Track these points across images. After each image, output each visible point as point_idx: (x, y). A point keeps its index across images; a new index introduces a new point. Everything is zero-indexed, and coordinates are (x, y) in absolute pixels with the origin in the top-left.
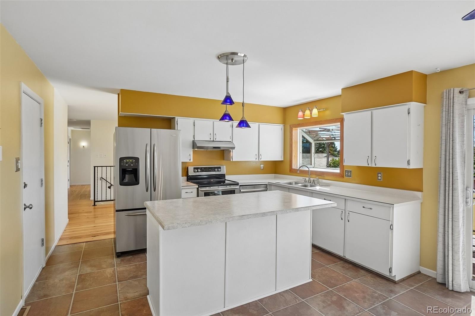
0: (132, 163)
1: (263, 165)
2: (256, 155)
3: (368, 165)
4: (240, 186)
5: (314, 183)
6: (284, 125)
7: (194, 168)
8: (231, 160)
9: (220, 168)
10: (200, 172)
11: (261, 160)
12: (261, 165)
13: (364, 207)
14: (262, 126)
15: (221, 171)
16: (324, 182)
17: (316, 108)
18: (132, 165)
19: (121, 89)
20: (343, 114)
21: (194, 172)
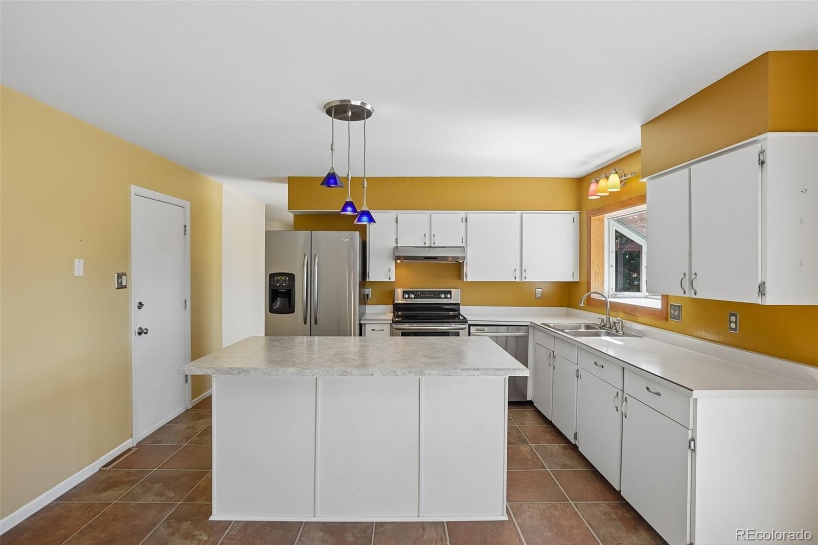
0: (284, 282)
1: (541, 290)
2: (515, 270)
3: (684, 293)
4: (470, 325)
5: (616, 329)
6: (580, 213)
7: (403, 291)
8: (465, 280)
9: (450, 292)
10: (414, 298)
11: (526, 280)
12: (537, 289)
13: (647, 388)
14: (529, 217)
15: (451, 298)
16: (634, 328)
17: (617, 173)
18: (284, 284)
19: (289, 177)
20: (645, 180)
21: (403, 298)
